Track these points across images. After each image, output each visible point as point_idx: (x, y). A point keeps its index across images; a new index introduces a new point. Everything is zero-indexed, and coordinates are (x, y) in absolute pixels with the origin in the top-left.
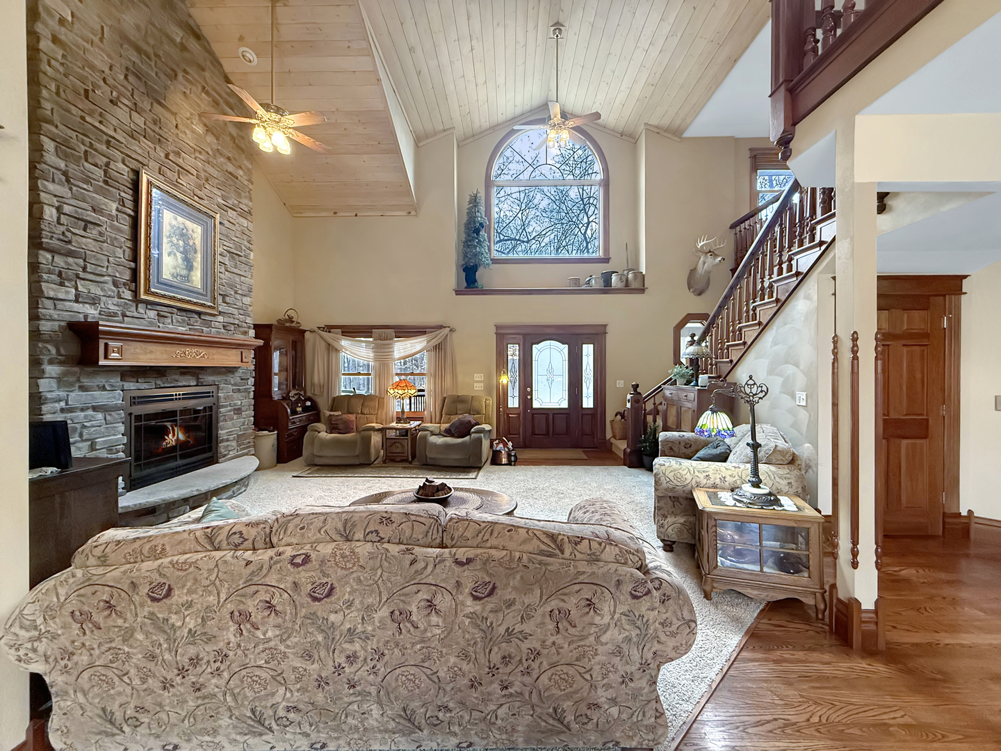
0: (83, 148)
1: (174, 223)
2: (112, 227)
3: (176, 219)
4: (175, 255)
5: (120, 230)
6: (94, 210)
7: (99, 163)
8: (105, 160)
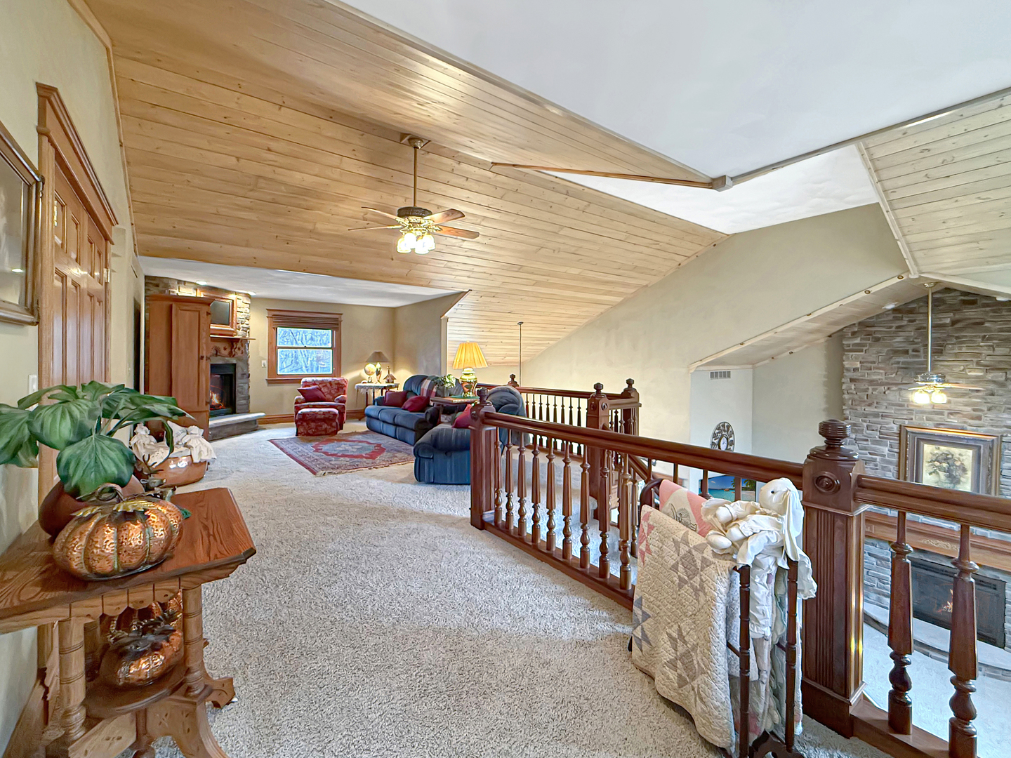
0: (865, 424)
1: (936, 451)
2: (883, 460)
3: (939, 449)
4: (938, 473)
5: (890, 463)
6: (870, 453)
7: (875, 429)
8: (879, 426)
